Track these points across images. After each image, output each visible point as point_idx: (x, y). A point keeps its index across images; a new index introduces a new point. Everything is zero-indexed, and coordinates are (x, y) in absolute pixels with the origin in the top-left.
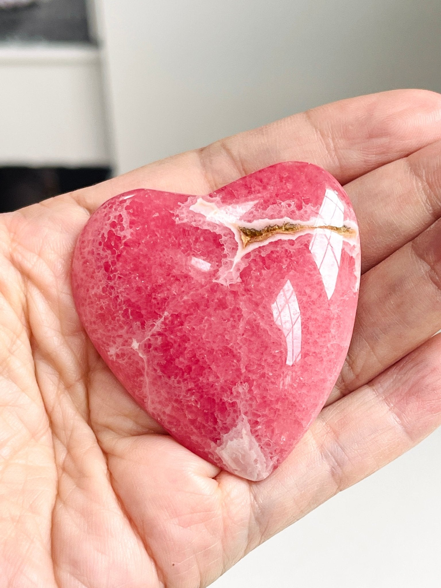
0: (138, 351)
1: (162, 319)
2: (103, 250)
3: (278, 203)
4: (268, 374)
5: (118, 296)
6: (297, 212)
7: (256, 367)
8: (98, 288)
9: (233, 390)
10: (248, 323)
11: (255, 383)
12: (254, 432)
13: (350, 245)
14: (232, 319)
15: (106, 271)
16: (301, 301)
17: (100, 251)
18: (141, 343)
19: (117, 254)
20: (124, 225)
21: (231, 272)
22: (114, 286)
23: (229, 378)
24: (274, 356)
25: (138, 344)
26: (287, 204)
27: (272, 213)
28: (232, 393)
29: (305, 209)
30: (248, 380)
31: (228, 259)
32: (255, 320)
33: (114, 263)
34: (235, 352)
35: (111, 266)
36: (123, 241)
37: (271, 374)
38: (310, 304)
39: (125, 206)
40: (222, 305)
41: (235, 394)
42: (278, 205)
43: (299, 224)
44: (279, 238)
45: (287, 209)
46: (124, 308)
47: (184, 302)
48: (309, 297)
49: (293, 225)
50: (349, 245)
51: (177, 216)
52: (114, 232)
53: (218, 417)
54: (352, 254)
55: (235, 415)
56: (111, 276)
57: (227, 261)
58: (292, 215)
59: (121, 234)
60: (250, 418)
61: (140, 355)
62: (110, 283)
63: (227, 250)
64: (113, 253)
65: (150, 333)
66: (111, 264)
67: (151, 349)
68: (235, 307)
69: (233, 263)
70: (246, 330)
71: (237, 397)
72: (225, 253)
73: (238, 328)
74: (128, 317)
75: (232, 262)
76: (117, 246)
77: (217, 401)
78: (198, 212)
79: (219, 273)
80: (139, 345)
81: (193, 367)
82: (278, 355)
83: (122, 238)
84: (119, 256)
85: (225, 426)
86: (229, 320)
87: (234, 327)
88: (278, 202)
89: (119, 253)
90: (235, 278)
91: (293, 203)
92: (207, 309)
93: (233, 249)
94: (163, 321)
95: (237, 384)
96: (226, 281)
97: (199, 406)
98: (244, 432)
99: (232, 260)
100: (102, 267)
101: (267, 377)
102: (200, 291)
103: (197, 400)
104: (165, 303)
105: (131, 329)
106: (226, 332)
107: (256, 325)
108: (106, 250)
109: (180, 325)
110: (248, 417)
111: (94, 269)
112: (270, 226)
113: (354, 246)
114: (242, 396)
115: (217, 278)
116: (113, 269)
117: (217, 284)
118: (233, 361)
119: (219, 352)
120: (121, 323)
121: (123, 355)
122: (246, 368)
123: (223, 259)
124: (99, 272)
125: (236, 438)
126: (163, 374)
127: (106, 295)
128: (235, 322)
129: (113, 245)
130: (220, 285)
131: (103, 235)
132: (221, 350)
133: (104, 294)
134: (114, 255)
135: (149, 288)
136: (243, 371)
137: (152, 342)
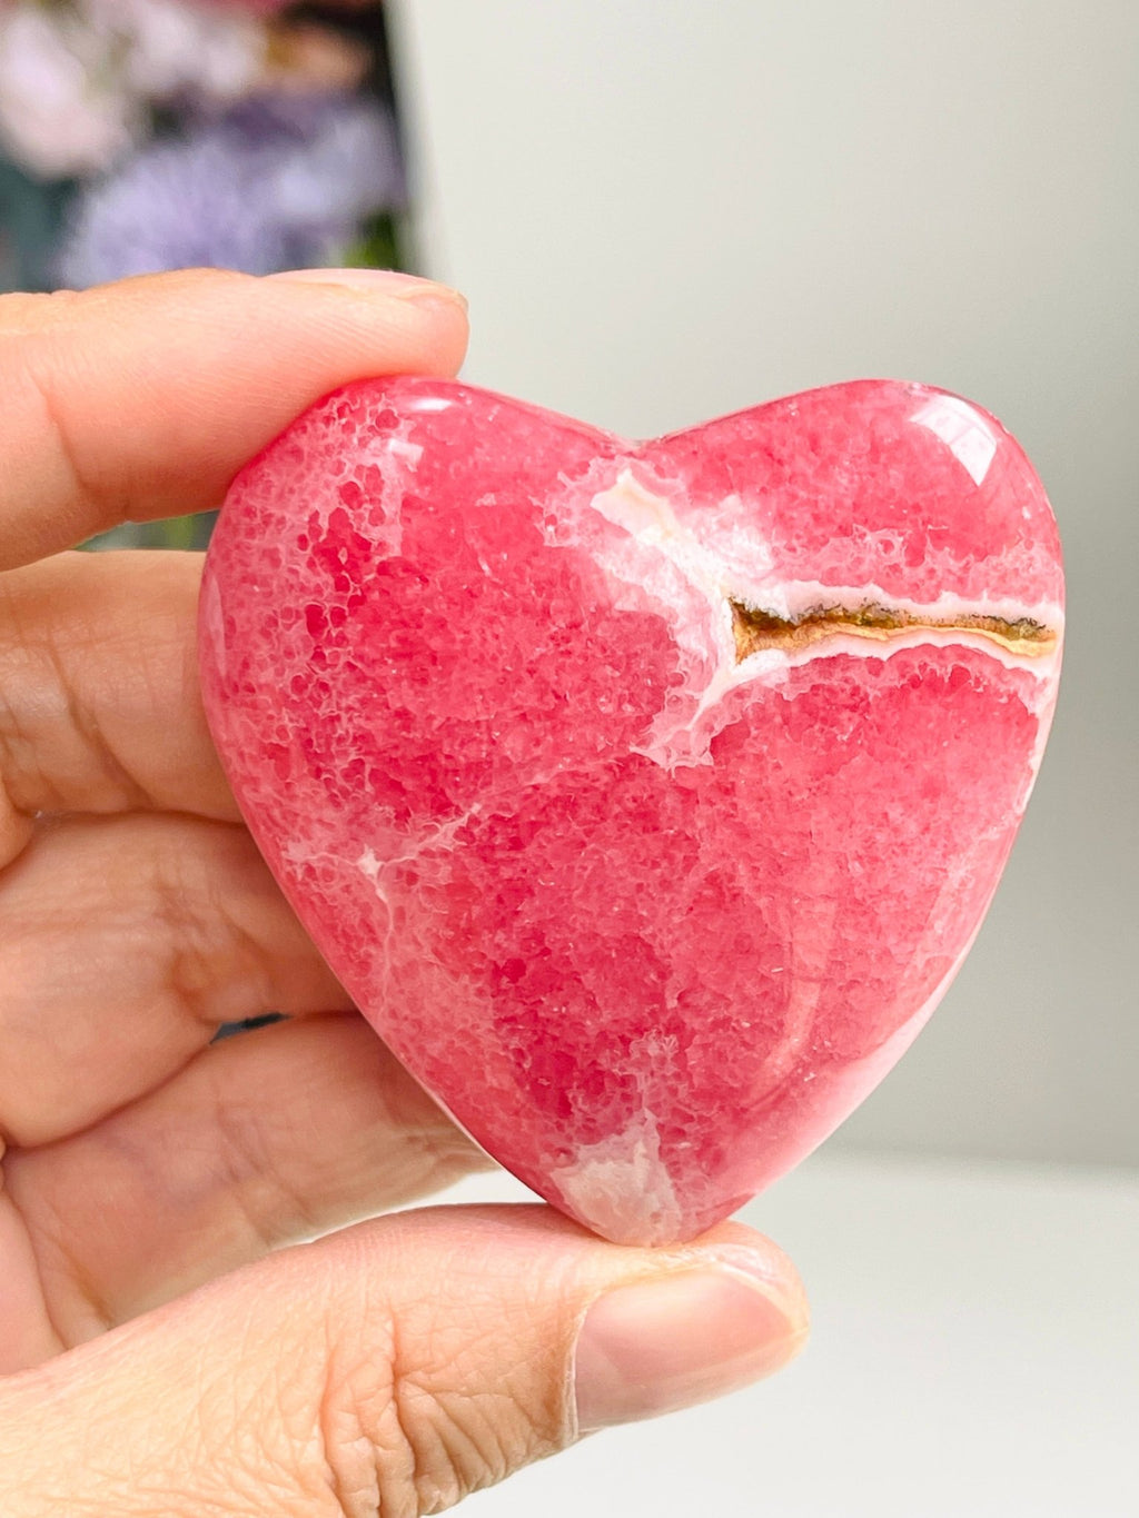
0: (375, 882)
1: (463, 821)
2: (311, 564)
3: (855, 533)
4: (738, 1022)
5: (338, 718)
6: (907, 571)
7: (707, 997)
8: (279, 673)
9: (633, 1046)
10: (712, 880)
11: (697, 1040)
12: (664, 1153)
13: (1035, 679)
14: (665, 864)
15: (310, 631)
16: (869, 843)
17: (298, 564)
18: (387, 865)
19: (350, 593)
20: (383, 507)
21: (687, 733)
22: (331, 683)
23: (627, 1014)
24: (764, 979)
25: (379, 864)
26: (882, 542)
27: (834, 564)
28: (628, 1054)
29: (931, 565)
30: (675, 1027)
31: (687, 692)
32: (731, 879)
33: (339, 617)
34: (657, 952)
35: (330, 625)
36: (377, 560)
37: (747, 1025)
38: (893, 852)
40: (646, 817)
41: (636, 1055)
42: (853, 540)
43: (905, 612)
44: (842, 650)
45: (879, 556)
46: (353, 757)
47: (536, 787)
48: (896, 830)
49: (888, 611)
50: (1031, 681)
51: (552, 520)
52: (351, 521)
53: (576, 1102)
54: (1034, 706)
55: (624, 1108)
56: (326, 652)
57: (679, 695)
58: (889, 578)
59: (373, 534)
60: (661, 1120)
61: (381, 893)
62: (317, 670)
63: (686, 662)
64: (341, 585)
65: (420, 847)
66: (328, 617)
67: (415, 888)
68: (680, 833)
69: (698, 705)
70: (699, 899)
71: (639, 1065)
72: (677, 671)
73: (679, 893)
74: (361, 785)
75: (693, 703)
76: (353, 565)
77: (582, 1063)
78: (616, 522)
79: (653, 729)
80: (382, 867)
81: (531, 967)
82: (777, 979)
83: (372, 550)
84: (356, 602)
85: (591, 1125)
86: (655, 865)
87: (665, 884)
88: (857, 530)
89: (359, 593)
90: (694, 753)
91: (898, 541)
92: (596, 823)
94: (464, 825)
95: (646, 1033)
96: (669, 757)
97: (526, 1066)
98: (640, 1148)
99: (696, 696)
100: (298, 617)
101: (734, 1029)
102: (591, 766)
103: (524, 1049)
104: (477, 777)
105: (363, 817)
106: (642, 895)
107: (729, 889)
108: (319, 568)
109: (511, 849)
110: (658, 1116)
111: (275, 612)
112: (821, 606)
113: (1045, 682)
114: (654, 1066)
115: (643, 743)
116: (334, 634)
117: (639, 760)
118: (646, 974)
119: (612, 944)
120: (335, 791)
121: (328, 875)
122: (680, 998)
123: (669, 688)
124: (289, 627)
125: (614, 1159)
126: (439, 963)
127: (302, 701)
128: (673, 872)
129: (343, 560)
130: (648, 763)
131: (315, 516)
132: (620, 941)
133: (295, 697)
134: (341, 593)
135: (436, 723)
136: (672, 1003)
137: (422, 870)
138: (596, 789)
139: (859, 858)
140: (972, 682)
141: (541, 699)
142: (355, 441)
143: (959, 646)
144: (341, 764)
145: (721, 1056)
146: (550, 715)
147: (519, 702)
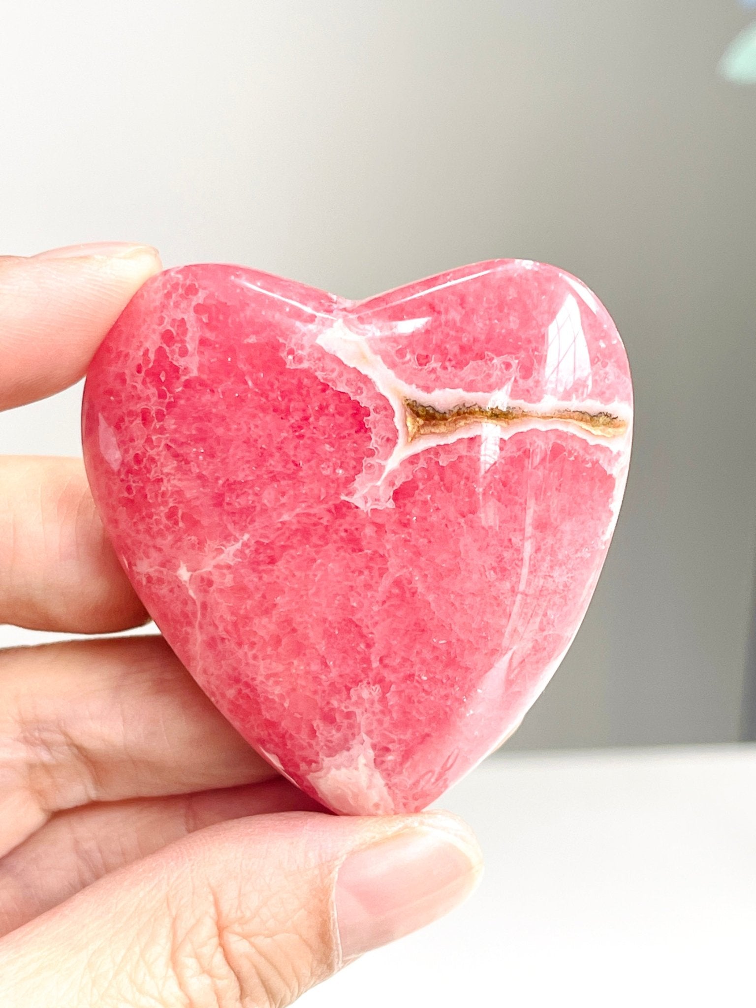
0: (187, 585)
1: (238, 545)
2: (144, 382)
3: (487, 357)
4: (419, 676)
5: (162, 480)
6: (522, 382)
7: (398, 660)
8: (126, 452)
9: (352, 692)
10: (397, 583)
11: (393, 688)
12: (378, 763)
13: (611, 452)
14: (366, 572)
15: (144, 425)
16: (500, 559)
17: (136, 382)
18: (194, 574)
19: (167, 400)
20: (187, 345)
21: (378, 488)
22: (157, 458)
23: (348, 671)
24: (435, 648)
25: (189, 574)
26: (504, 363)
27: (472, 378)
28: (349, 697)
29: (537, 377)
30: (380, 681)
31: (374, 461)
32: (410, 582)
34: (365, 630)
35: (156, 420)
36: (184, 378)
37: (425, 678)
38: (516, 565)
39: (194, 303)
40: (353, 542)
41: (354, 698)
42: (486, 361)
43: (520, 408)
44: (477, 433)
45: (502, 372)
46: (171, 505)
47: (283, 523)
48: (517, 550)
49: (509, 408)
50: (609, 453)
51: (291, 352)
52: (168, 354)
53: (319, 729)
54: (612, 469)
55: (350, 733)
56: (154, 438)
57: (372, 462)
59: (181, 362)
60: (375, 741)
61: (191, 593)
62: (149, 450)
63: (376, 441)
64: (162, 395)
65: (213, 563)
66: (154, 415)
67: (212, 589)
68: (375, 552)
69: (384, 468)
70: (390, 596)
71: (356, 704)
72: (371, 447)
73: (377, 591)
74: (176, 523)
75: (381, 468)
76: (169, 383)
77: (322, 704)
78: (331, 352)
79: (356, 484)
80: (192, 576)
81: (285, 640)
82: (444, 648)
83: (180, 372)
84: (170, 406)
85: (330, 745)
86: (361, 573)
87: (368, 586)
88: (488, 355)
89: (172, 400)
90: (382, 500)
91: (515, 363)
92: (322, 546)
93: (388, 440)
94: (240, 548)
95: (360, 684)
96: (366, 502)
97: (286, 705)
98: (362, 761)
99: (383, 463)
100: (137, 415)
101: (417, 681)
102: (316, 510)
103: (284, 694)
104: (247, 517)
105: (179, 544)
106: (353, 593)
107: (410, 589)
108: (149, 385)
109: (269, 563)
110: (372, 738)
111: (123, 413)
112: (464, 405)
113: (619, 454)
114: (367, 705)
115: (350, 494)
116: (158, 426)
117: (348, 505)
118: (358, 645)
119: (335, 625)
120: (162, 527)
121: (160, 581)
122: (381, 660)
123: (365, 458)
124: (131, 422)
125: (346, 767)
126: (228, 637)
127: (140, 469)
128: (372, 577)
129: (163, 379)
130: (353, 506)
131: (146, 352)
132: (339, 623)
133: (136, 467)
134: (161, 400)
135: (221, 482)
136: (375, 664)
137: (215, 578)
138: (322, 524)
139: (494, 569)
140: (566, 453)
141: (284, 467)
142: (172, 304)
143: (557, 430)
144: (164, 510)
145: (410, 700)
146: (290, 477)
147: (272, 469)
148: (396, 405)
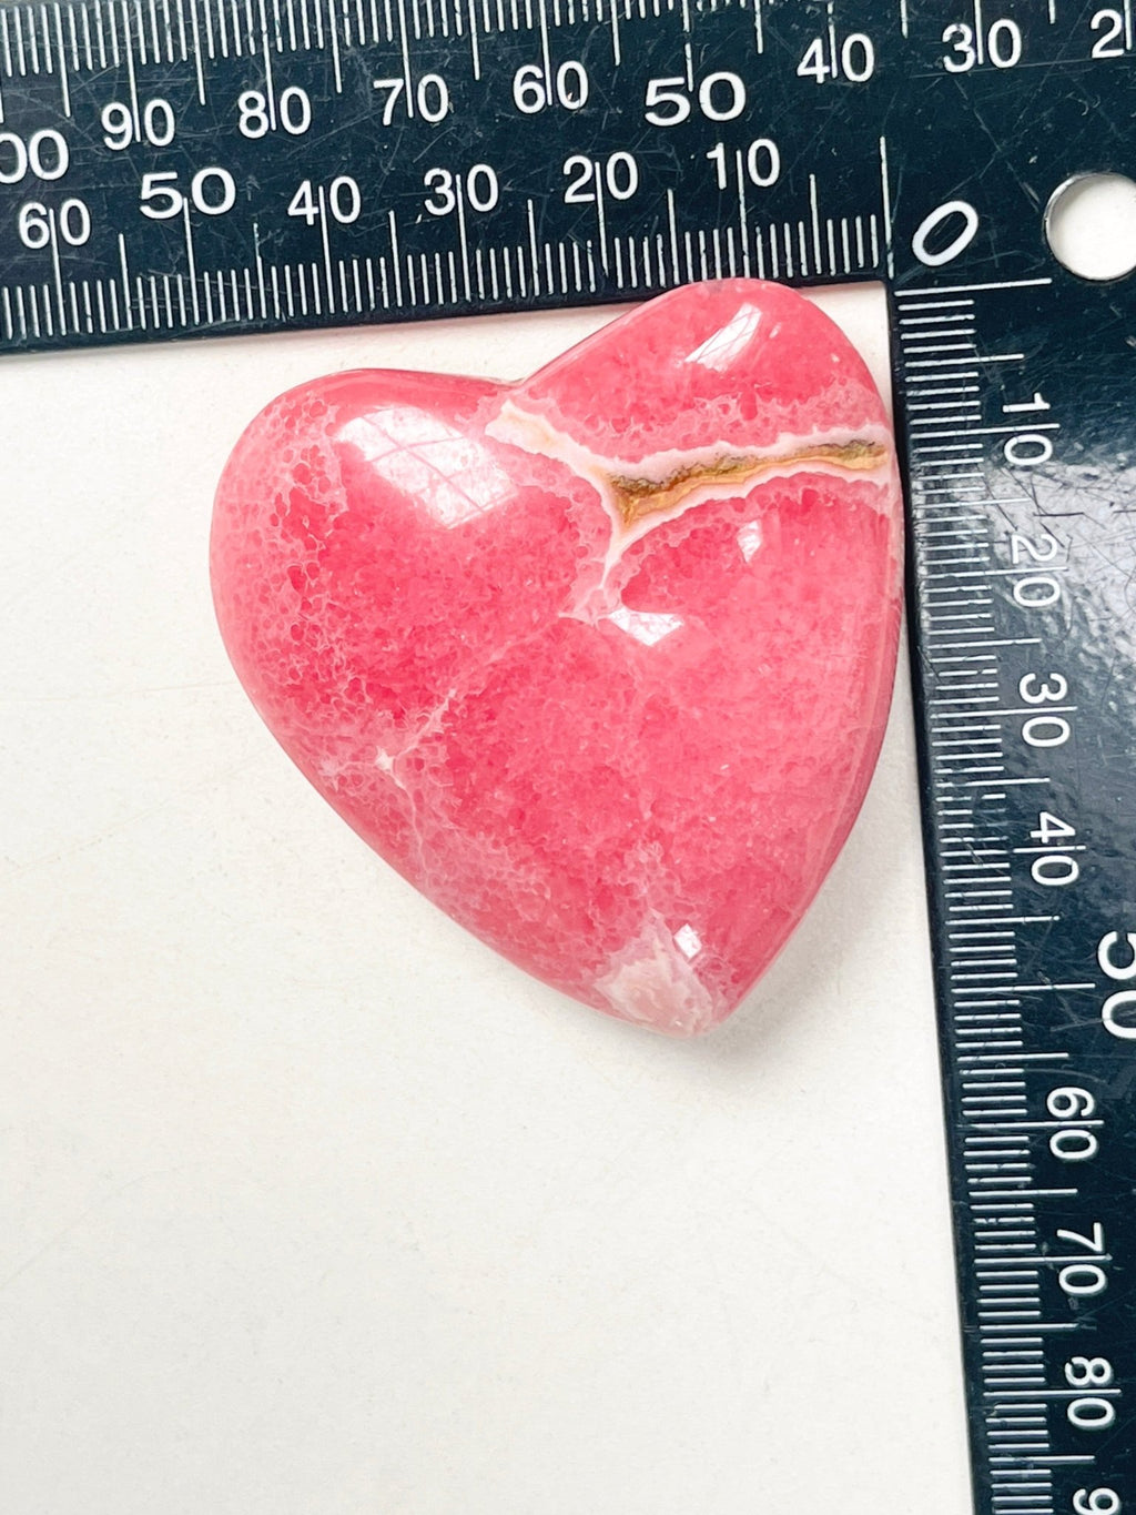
0: (392, 774)
1: (445, 707)
2: (284, 536)
3: (698, 405)
4: (705, 818)
5: (332, 650)
6: (745, 424)
7: (675, 803)
8: (280, 627)
9: (626, 858)
10: (651, 706)
11: (677, 840)
13: (876, 487)
14: (610, 702)
15: (295, 588)
16: (771, 647)
17: (275, 537)
18: (398, 759)
19: (318, 549)
20: (328, 476)
21: (601, 592)
22: (320, 624)
23: (615, 832)
24: (716, 778)
25: (391, 759)
26: (720, 406)
27: (686, 432)
28: (624, 866)
29: (764, 415)
30: (656, 835)
31: (592, 559)
32: (666, 700)
33: (313, 571)
34: (624, 775)
35: (309, 579)
36: (332, 518)
37: (712, 819)
38: (792, 650)
39: (324, 425)
40: (585, 668)
41: (631, 866)
42: (697, 410)
43: (752, 456)
44: (709, 498)
45: (721, 418)
46: (350, 677)
47: (494, 665)
48: (790, 632)
49: (738, 458)
50: (873, 488)
52: (306, 494)
53: (595, 917)
54: (880, 508)
55: (634, 913)
56: (311, 600)
57: (587, 563)
58: (734, 434)
59: (325, 499)
60: (669, 915)
61: (399, 783)
62: (308, 617)
63: (586, 537)
64: (310, 545)
65: (418, 737)
66: (306, 573)
67: (423, 771)
68: (616, 673)
69: (603, 568)
70: (645, 724)
71: (635, 873)
72: (581, 545)
73: (628, 722)
74: (362, 699)
75: (600, 567)
76: (316, 527)
77: (591, 883)
78: (507, 441)
79: (572, 595)
80: (394, 761)
81: (529, 813)
82: (728, 774)
83: (327, 511)
84: (323, 554)
85: (613, 934)
86: (603, 704)
87: (615, 719)
88: (698, 402)
89: (324, 547)
90: (610, 606)
91: (733, 403)
92: (548, 682)
93: (600, 531)
94: (447, 709)
95: (634, 845)
96: (591, 614)
97: (548, 896)
99: (601, 560)
100: (284, 579)
101: (704, 826)
102: (530, 638)
103: (542, 882)
104: (447, 669)
105: (370, 724)
106: (600, 731)
107: (668, 711)
108: (291, 537)
109: (488, 719)
110: (663, 913)
111: (266, 580)
112: (683, 468)
113: (886, 487)
114: (648, 871)
115: (568, 608)
116: (313, 584)
117: (568, 622)
118: (620, 795)
119: (587, 777)
120: (344, 709)
121: (357, 780)
122: (653, 809)
123: (578, 560)
124: (279, 589)
125: (639, 958)
126: (457, 827)
127: (303, 644)
128: (618, 705)
129: (307, 525)
130: (576, 623)
131: (279, 498)
132: (591, 773)
133: (296, 643)
134: (311, 551)
135: (406, 634)
136: (647, 815)
137: (425, 755)
138: (542, 654)
139: (766, 660)
140: (821, 499)
141: (481, 594)
142: (297, 432)
143: (802, 474)
144: (343, 686)
145: (700, 851)
146: (489, 605)
147: (464, 601)
148: (599, 486)
